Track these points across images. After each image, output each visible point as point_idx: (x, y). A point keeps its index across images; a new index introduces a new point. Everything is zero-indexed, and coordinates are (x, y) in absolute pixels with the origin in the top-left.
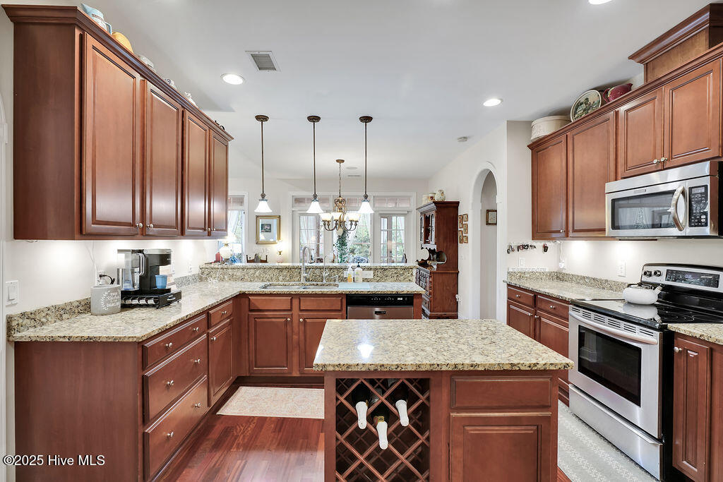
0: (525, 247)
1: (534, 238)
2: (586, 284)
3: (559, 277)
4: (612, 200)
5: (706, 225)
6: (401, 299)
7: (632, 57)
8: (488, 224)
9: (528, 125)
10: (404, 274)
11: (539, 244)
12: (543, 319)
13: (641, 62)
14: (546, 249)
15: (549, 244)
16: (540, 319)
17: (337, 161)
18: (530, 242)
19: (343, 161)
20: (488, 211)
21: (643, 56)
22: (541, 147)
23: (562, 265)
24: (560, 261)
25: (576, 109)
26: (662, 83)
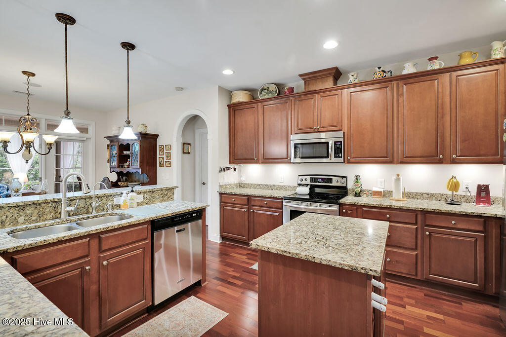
0: (228, 168)
1: (230, 163)
2: (261, 188)
3: (241, 185)
4: (295, 144)
5: (341, 157)
6: (195, 215)
7: (300, 76)
8: (184, 153)
9: (230, 93)
10: (167, 194)
11: (232, 166)
12: (255, 211)
13: (303, 79)
14: (235, 169)
15: (236, 167)
16: (253, 211)
17: (24, 73)
18: (229, 166)
19: (33, 75)
20: (184, 144)
21: (305, 77)
22: (238, 108)
23: (243, 179)
24: (241, 177)
25: (262, 92)
26: (316, 93)
